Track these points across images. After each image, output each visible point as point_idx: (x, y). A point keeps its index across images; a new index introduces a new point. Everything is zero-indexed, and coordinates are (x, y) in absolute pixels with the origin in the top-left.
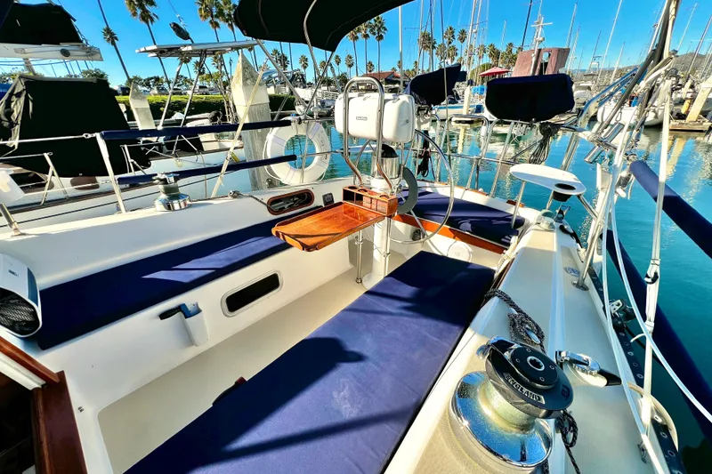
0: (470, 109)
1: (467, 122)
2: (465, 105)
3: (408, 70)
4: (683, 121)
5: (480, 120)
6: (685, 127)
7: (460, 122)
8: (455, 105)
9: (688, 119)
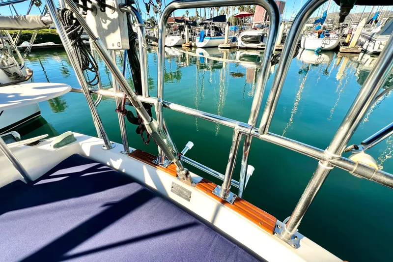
0: (229, 40)
1: (227, 48)
2: (226, 37)
3: (193, 17)
4: (348, 47)
5: (235, 47)
6: (348, 51)
7: (223, 48)
8: (220, 37)
9: (350, 46)
